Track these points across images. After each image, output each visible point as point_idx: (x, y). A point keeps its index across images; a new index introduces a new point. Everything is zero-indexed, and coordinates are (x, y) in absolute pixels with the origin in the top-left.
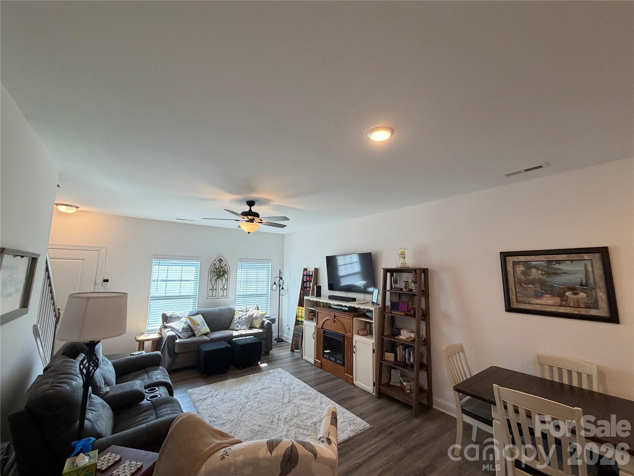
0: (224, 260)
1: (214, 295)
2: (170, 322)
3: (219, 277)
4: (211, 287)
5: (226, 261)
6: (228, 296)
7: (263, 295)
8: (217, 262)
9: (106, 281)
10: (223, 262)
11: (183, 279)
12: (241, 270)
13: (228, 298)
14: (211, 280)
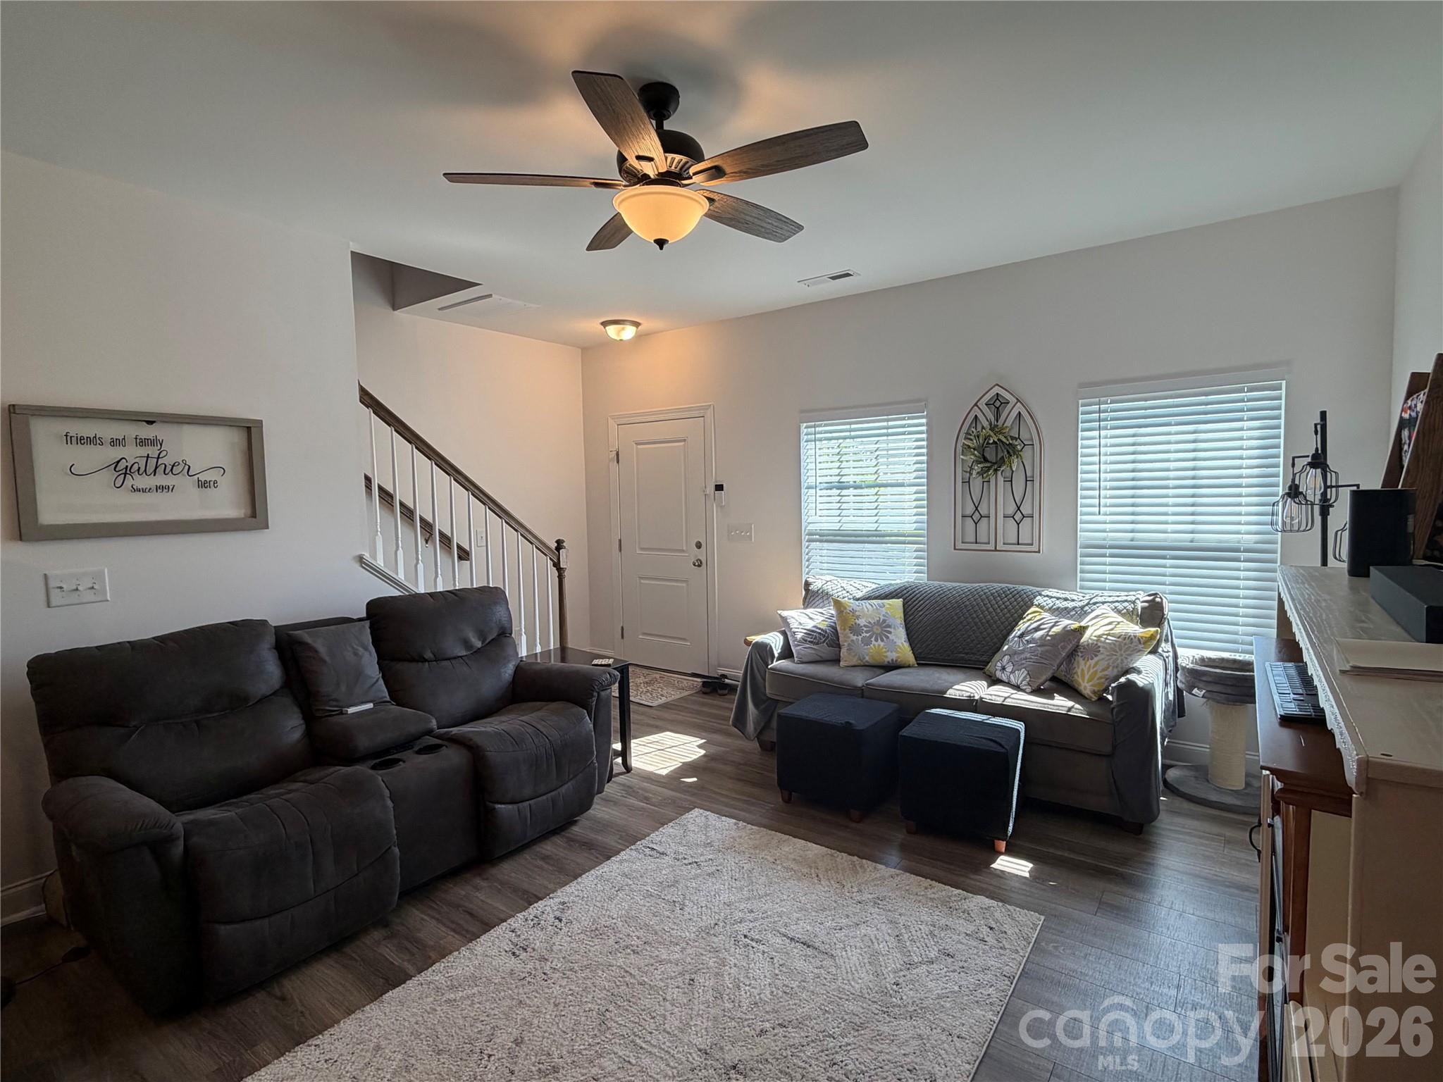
0: (1012, 400)
1: (982, 537)
2: (810, 605)
3: (989, 468)
4: (970, 509)
5: (1018, 400)
6: (1035, 543)
7: (1237, 550)
8: (985, 409)
9: (719, 488)
10: (1009, 406)
11: (883, 479)
12: (1096, 433)
13: (1039, 552)
14: (967, 482)
